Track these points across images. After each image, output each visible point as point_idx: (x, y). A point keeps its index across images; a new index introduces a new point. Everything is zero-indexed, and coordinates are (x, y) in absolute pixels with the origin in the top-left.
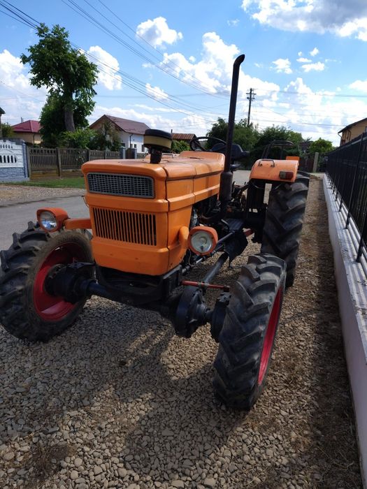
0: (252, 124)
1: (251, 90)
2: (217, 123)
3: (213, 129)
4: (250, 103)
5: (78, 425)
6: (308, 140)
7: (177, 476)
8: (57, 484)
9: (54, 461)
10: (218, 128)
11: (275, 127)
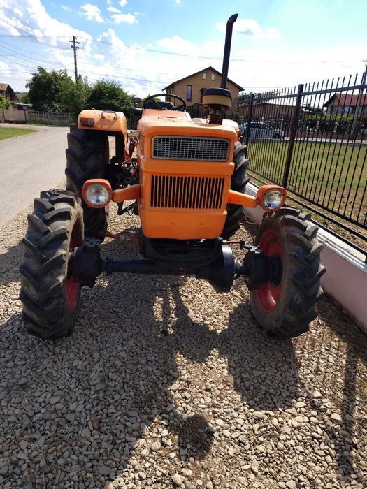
0: (80, 77)
1: (74, 38)
2: (38, 72)
3: (34, 79)
4: (75, 52)
5: (187, 394)
6: (133, 96)
7: (294, 400)
8: (221, 445)
9: (201, 431)
10: (40, 79)
11: (105, 81)
